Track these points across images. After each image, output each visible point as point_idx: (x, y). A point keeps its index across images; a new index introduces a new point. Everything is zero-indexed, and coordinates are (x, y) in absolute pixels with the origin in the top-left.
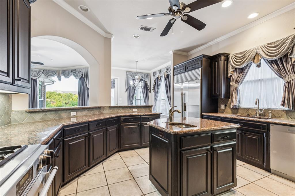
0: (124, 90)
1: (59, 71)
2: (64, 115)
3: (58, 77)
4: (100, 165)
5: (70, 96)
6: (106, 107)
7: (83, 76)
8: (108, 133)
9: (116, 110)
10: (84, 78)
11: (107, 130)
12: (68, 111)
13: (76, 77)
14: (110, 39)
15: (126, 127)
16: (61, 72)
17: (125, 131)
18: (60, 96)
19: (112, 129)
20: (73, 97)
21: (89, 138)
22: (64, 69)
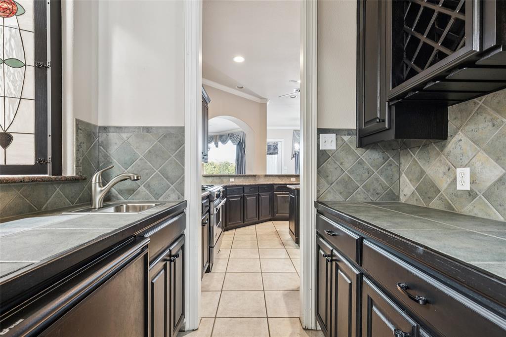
0: (290, 155)
1: (216, 136)
2: (225, 180)
3: (215, 144)
4: (253, 227)
5: (226, 165)
6: (261, 175)
7: (241, 141)
8: (260, 198)
9: (272, 179)
10: (242, 144)
11: (259, 195)
12: (228, 177)
13: (233, 142)
14: (266, 104)
15: (279, 195)
16: (218, 137)
17: (279, 199)
18: (213, 166)
19: (265, 196)
20: (230, 168)
21: (243, 199)
22: (221, 134)
